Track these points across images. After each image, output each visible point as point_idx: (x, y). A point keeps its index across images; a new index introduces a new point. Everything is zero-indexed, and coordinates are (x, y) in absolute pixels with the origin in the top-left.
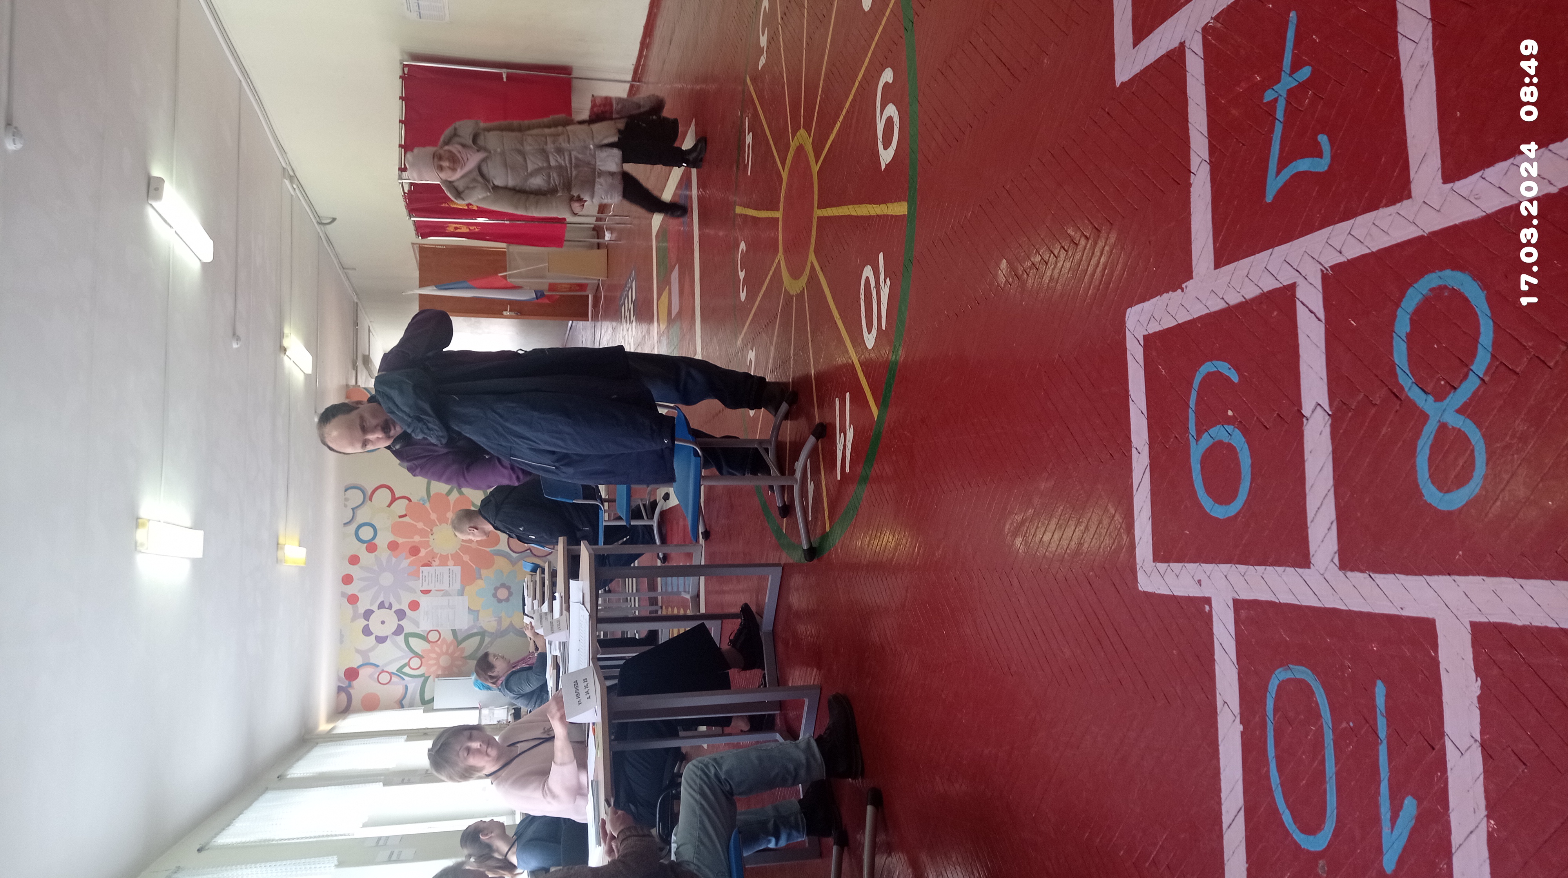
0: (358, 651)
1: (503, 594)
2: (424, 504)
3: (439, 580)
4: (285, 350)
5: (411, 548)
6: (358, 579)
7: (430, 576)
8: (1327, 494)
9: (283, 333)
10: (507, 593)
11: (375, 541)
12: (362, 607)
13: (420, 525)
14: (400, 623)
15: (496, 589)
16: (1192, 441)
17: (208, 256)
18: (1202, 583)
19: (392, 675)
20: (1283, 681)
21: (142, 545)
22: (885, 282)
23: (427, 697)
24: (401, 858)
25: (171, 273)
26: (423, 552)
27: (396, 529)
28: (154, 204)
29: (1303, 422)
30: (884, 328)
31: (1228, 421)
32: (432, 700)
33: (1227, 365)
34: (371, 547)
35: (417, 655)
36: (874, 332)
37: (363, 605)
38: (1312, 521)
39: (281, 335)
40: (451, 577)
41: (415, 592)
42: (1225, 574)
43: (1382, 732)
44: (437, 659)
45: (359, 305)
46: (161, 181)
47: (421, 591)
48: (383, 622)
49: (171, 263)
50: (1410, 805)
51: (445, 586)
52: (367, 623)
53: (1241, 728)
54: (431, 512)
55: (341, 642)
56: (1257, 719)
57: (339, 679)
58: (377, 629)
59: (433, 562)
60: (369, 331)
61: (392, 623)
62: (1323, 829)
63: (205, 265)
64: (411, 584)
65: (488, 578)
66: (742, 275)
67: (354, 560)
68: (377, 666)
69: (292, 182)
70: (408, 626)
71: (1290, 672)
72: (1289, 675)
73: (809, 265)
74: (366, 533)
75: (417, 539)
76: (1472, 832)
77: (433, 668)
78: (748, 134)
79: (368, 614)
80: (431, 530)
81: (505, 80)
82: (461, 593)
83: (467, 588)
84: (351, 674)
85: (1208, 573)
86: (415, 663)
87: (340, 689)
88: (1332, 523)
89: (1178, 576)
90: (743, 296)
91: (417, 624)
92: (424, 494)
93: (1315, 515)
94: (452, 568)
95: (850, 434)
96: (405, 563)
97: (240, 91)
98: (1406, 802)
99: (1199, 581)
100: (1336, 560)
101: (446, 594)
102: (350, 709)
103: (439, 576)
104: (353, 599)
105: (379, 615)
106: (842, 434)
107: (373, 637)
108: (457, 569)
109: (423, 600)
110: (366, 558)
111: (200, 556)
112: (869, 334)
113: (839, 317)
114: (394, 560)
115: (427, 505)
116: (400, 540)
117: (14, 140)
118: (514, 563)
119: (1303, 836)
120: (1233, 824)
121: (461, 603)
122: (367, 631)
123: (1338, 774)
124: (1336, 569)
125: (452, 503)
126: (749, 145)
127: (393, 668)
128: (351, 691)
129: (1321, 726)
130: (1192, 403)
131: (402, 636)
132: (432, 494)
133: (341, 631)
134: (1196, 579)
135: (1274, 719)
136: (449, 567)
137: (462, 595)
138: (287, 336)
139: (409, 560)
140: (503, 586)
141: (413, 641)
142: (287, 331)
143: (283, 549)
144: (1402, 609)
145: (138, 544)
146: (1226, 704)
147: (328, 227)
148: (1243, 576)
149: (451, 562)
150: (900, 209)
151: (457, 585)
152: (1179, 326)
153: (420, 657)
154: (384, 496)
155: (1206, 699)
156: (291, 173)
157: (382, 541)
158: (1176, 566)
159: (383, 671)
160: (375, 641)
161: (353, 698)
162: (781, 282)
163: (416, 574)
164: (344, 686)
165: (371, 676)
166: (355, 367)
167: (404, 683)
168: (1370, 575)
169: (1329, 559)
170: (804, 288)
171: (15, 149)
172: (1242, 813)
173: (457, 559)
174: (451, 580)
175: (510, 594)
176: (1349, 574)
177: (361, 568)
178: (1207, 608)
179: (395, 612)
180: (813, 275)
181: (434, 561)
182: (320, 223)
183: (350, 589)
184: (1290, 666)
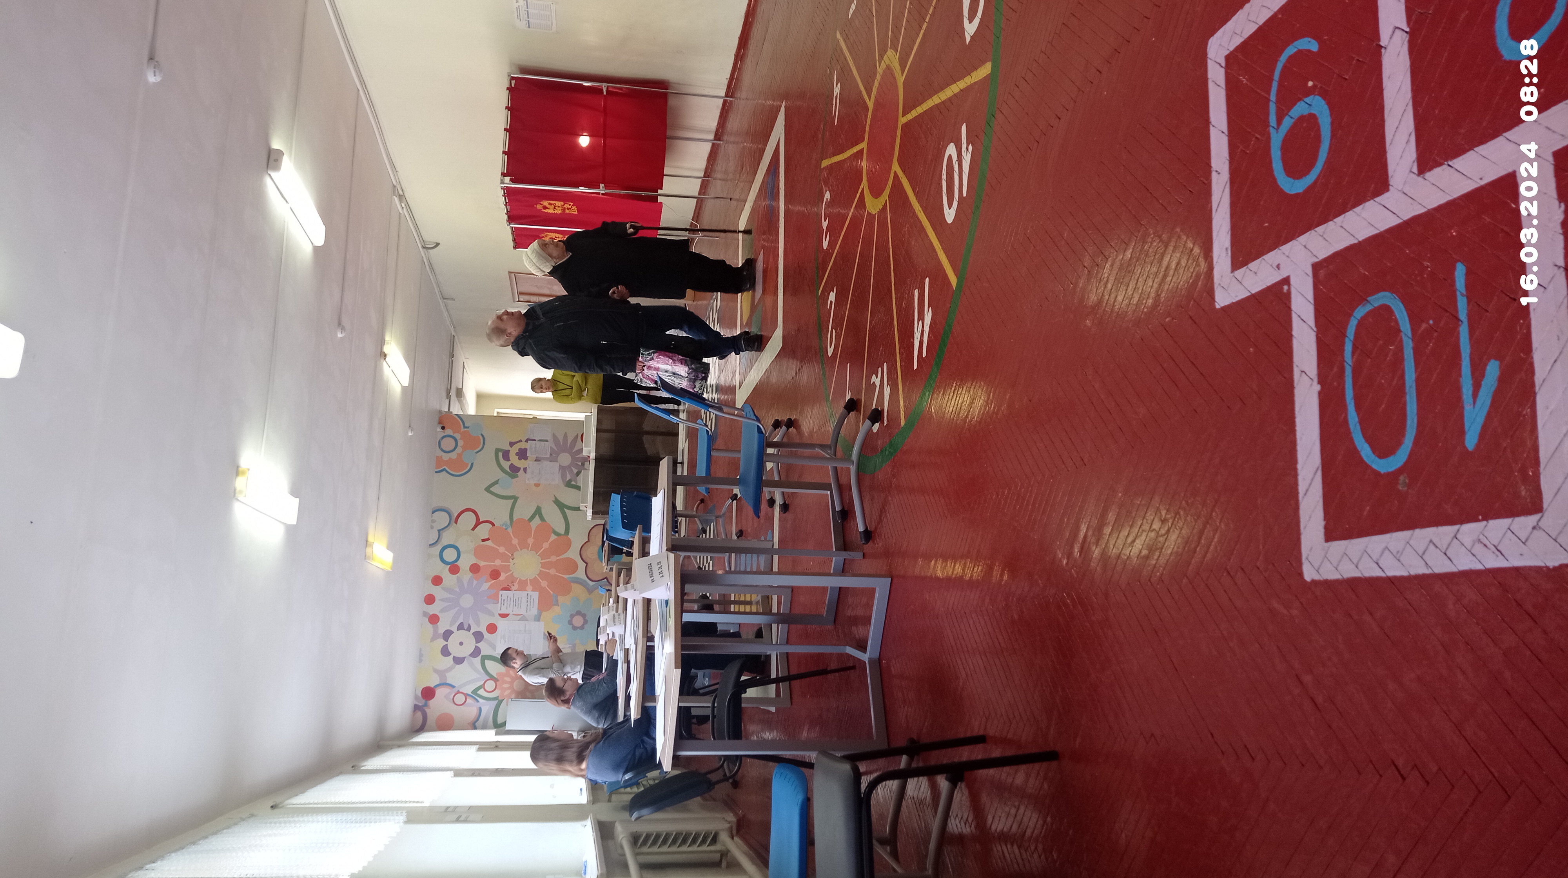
0: (436, 671)
1: (578, 621)
2: (506, 529)
3: (517, 605)
4: (385, 355)
5: (492, 571)
6: (439, 600)
7: (509, 600)
8: (1405, 110)
9: (384, 340)
10: (583, 621)
11: (458, 563)
12: (442, 626)
13: (502, 550)
14: (477, 645)
15: (572, 616)
16: (1272, 131)
17: (320, 241)
18: (1281, 267)
19: (468, 697)
20: (1362, 318)
21: (241, 492)
22: (967, 149)
23: (500, 720)
24: (468, 819)
25: (284, 249)
26: (503, 576)
27: (479, 552)
28: (273, 174)
29: (1381, 52)
30: (965, 195)
31: (1309, 92)
32: (504, 724)
33: (1307, 39)
34: (454, 569)
35: (492, 678)
36: (955, 204)
37: (443, 625)
38: (1391, 144)
39: (382, 342)
40: (529, 602)
41: (493, 615)
42: (1304, 244)
43: (1463, 315)
44: (512, 683)
45: (456, 337)
46: (280, 153)
47: (499, 614)
48: (461, 644)
49: (285, 237)
50: (1493, 369)
51: (522, 611)
52: (446, 643)
53: (1317, 388)
54: (513, 537)
55: (420, 661)
56: (1335, 369)
57: (416, 698)
58: (456, 650)
59: (512, 587)
60: (464, 367)
61: (470, 644)
62: (1403, 443)
63: (316, 249)
64: (490, 607)
65: (565, 604)
66: (825, 224)
67: (437, 581)
68: (453, 687)
69: (401, 201)
70: (485, 650)
71: (1368, 304)
72: (1368, 308)
73: (892, 175)
74: (450, 555)
75: (498, 562)
76: (1555, 361)
77: (507, 692)
78: (837, 85)
79: (447, 635)
80: (512, 555)
81: (605, 93)
82: (538, 618)
83: (544, 614)
84: (428, 693)
85: (1287, 253)
86: (490, 685)
87: (416, 708)
88: (1410, 135)
89: (1256, 273)
90: (825, 244)
91: (493, 647)
92: (507, 519)
93: (1394, 136)
94: (530, 593)
95: (928, 317)
96: (486, 586)
97: (358, 99)
98: (1488, 368)
99: (1278, 267)
100: (1415, 170)
101: (523, 618)
102: (425, 728)
103: (517, 600)
104: (434, 619)
105: (458, 636)
106: (921, 321)
107: (451, 657)
108: (535, 595)
109: (501, 624)
110: (449, 579)
111: (295, 523)
112: (950, 209)
113: (920, 209)
114: (475, 582)
115: (510, 530)
116: (482, 564)
117: (155, 72)
118: (590, 591)
119: (1383, 461)
120: (1310, 490)
121: (538, 630)
122: (445, 652)
123: (1418, 380)
124: (1415, 176)
125: (533, 528)
126: (837, 96)
127: (469, 690)
128: (427, 710)
129: (1401, 341)
130: (1273, 97)
131: (479, 658)
132: (515, 518)
133: (421, 650)
134: (1275, 266)
135: (1352, 361)
136: (527, 592)
137: (539, 621)
138: (388, 343)
139: (488, 584)
140: (579, 613)
141: (489, 664)
142: (387, 338)
143: (372, 545)
144: (1481, 179)
145: (237, 491)
146: (1303, 374)
147: (431, 251)
148: (1322, 236)
149: (529, 587)
150: (985, 70)
151: (534, 611)
152: (1260, 29)
153: (495, 680)
154: (468, 519)
155: (1283, 379)
156: (401, 193)
157: (465, 563)
158: (1253, 265)
159: (459, 692)
160: (452, 662)
161: (428, 715)
162: (865, 207)
163: (495, 598)
164: (420, 705)
165: (446, 697)
166: (448, 397)
167: (478, 705)
168: (1449, 165)
169: (1408, 171)
170: (886, 201)
171: (155, 81)
172: (1319, 473)
173: (535, 584)
174: (529, 605)
175: (586, 622)
176: (1428, 175)
177: (443, 589)
178: (1286, 288)
179: (473, 634)
180: (897, 185)
181: (514, 585)
182: (424, 247)
183: (432, 609)
184: (1369, 299)
